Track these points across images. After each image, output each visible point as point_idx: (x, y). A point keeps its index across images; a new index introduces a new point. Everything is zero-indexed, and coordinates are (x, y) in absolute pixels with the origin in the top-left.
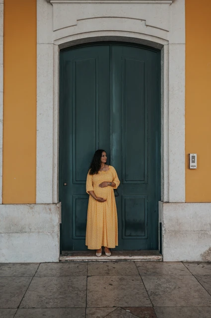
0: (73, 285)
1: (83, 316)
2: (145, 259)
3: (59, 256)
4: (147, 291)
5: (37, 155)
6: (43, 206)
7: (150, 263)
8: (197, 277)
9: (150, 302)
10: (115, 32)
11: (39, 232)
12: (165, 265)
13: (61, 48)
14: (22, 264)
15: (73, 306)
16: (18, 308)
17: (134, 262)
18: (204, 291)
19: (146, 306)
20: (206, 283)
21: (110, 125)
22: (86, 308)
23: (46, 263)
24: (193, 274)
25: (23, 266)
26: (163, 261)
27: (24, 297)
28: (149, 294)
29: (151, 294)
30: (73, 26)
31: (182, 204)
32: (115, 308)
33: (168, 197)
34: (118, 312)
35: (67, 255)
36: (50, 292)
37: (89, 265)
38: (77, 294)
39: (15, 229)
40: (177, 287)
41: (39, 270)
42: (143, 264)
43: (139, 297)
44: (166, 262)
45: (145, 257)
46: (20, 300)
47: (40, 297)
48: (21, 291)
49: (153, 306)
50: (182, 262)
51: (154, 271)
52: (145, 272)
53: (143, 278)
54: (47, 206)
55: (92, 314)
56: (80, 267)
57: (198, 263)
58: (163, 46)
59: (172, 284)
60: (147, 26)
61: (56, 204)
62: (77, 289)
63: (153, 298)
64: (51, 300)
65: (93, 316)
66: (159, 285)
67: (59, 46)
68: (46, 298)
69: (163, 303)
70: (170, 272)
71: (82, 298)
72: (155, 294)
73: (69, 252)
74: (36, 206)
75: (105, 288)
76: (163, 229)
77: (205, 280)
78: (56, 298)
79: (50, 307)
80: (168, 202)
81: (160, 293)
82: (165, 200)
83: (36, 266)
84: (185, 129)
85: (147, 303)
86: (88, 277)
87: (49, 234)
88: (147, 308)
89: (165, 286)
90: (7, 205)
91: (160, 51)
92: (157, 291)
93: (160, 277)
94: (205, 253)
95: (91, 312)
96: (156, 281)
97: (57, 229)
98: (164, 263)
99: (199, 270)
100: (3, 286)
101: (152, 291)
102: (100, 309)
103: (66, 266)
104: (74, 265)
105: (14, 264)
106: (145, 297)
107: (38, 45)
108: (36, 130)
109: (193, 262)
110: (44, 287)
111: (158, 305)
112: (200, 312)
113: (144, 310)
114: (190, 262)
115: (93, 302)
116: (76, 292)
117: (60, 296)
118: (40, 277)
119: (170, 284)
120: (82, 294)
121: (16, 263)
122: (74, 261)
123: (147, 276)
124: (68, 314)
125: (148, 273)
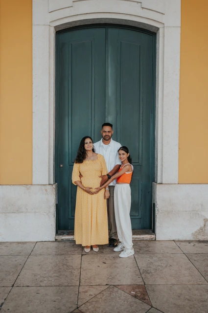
0: (68, 264)
1: (76, 294)
2: (139, 238)
3: (55, 235)
4: (139, 269)
5: (34, 137)
6: (40, 186)
7: (142, 242)
8: (188, 256)
9: (142, 280)
10: (111, 14)
11: (35, 212)
12: (157, 244)
13: (57, 30)
14: (19, 243)
15: (66, 284)
16: (13, 286)
18: (195, 269)
19: (138, 284)
20: (197, 261)
21: (105, 108)
22: (79, 286)
23: (42, 241)
25: (20, 245)
26: (155, 240)
27: (19, 276)
28: (141, 272)
29: (143, 272)
30: (69, 7)
31: (175, 185)
32: (108, 286)
33: (162, 179)
34: (111, 290)
35: (63, 234)
36: (45, 270)
38: (71, 272)
39: (12, 209)
40: (169, 265)
41: (35, 249)
42: (137, 243)
43: (131, 276)
44: (159, 241)
45: (138, 236)
46: (15, 278)
47: (35, 276)
48: (17, 270)
49: (145, 284)
50: (174, 241)
51: (146, 250)
52: (138, 250)
53: (136, 256)
54: (43, 187)
57: (190, 242)
58: (158, 29)
59: (164, 262)
60: (143, 8)
61: (52, 185)
62: (71, 268)
63: (145, 275)
64: (45, 279)
65: (86, 294)
66: (152, 263)
67: (55, 27)
68: (41, 277)
69: (155, 281)
70: (162, 251)
71: (76, 276)
72: (147, 272)
73: (65, 231)
74: (32, 187)
75: (98, 266)
76: (156, 209)
77: (196, 259)
78: (51, 277)
79: (44, 285)
80: (162, 184)
81: (152, 271)
82: (159, 182)
83: (33, 245)
84: (179, 111)
85: (139, 282)
86: (82, 255)
87: (45, 214)
88: (138, 286)
89: (157, 264)
90: (4, 186)
91: (156, 34)
92: (149, 269)
93: (152, 255)
94: (196, 232)
95: (84, 290)
96: (148, 259)
97: (53, 210)
98: (157, 242)
99: (189, 248)
101: (144, 269)
102: (92, 287)
103: (62, 245)
104: (69, 244)
105: (11, 243)
106: (137, 275)
107: (33, 27)
108: (32, 112)
109: (185, 241)
110: (39, 265)
111: (150, 284)
112: (190, 290)
113: (136, 288)
114: (182, 241)
115: (86, 280)
116: (70, 270)
117: (55, 275)
118: (36, 255)
119: (162, 262)
120: (76, 273)
121: (13, 242)
122: (69, 240)
123: (140, 255)
124: (61, 292)
125: (141, 252)
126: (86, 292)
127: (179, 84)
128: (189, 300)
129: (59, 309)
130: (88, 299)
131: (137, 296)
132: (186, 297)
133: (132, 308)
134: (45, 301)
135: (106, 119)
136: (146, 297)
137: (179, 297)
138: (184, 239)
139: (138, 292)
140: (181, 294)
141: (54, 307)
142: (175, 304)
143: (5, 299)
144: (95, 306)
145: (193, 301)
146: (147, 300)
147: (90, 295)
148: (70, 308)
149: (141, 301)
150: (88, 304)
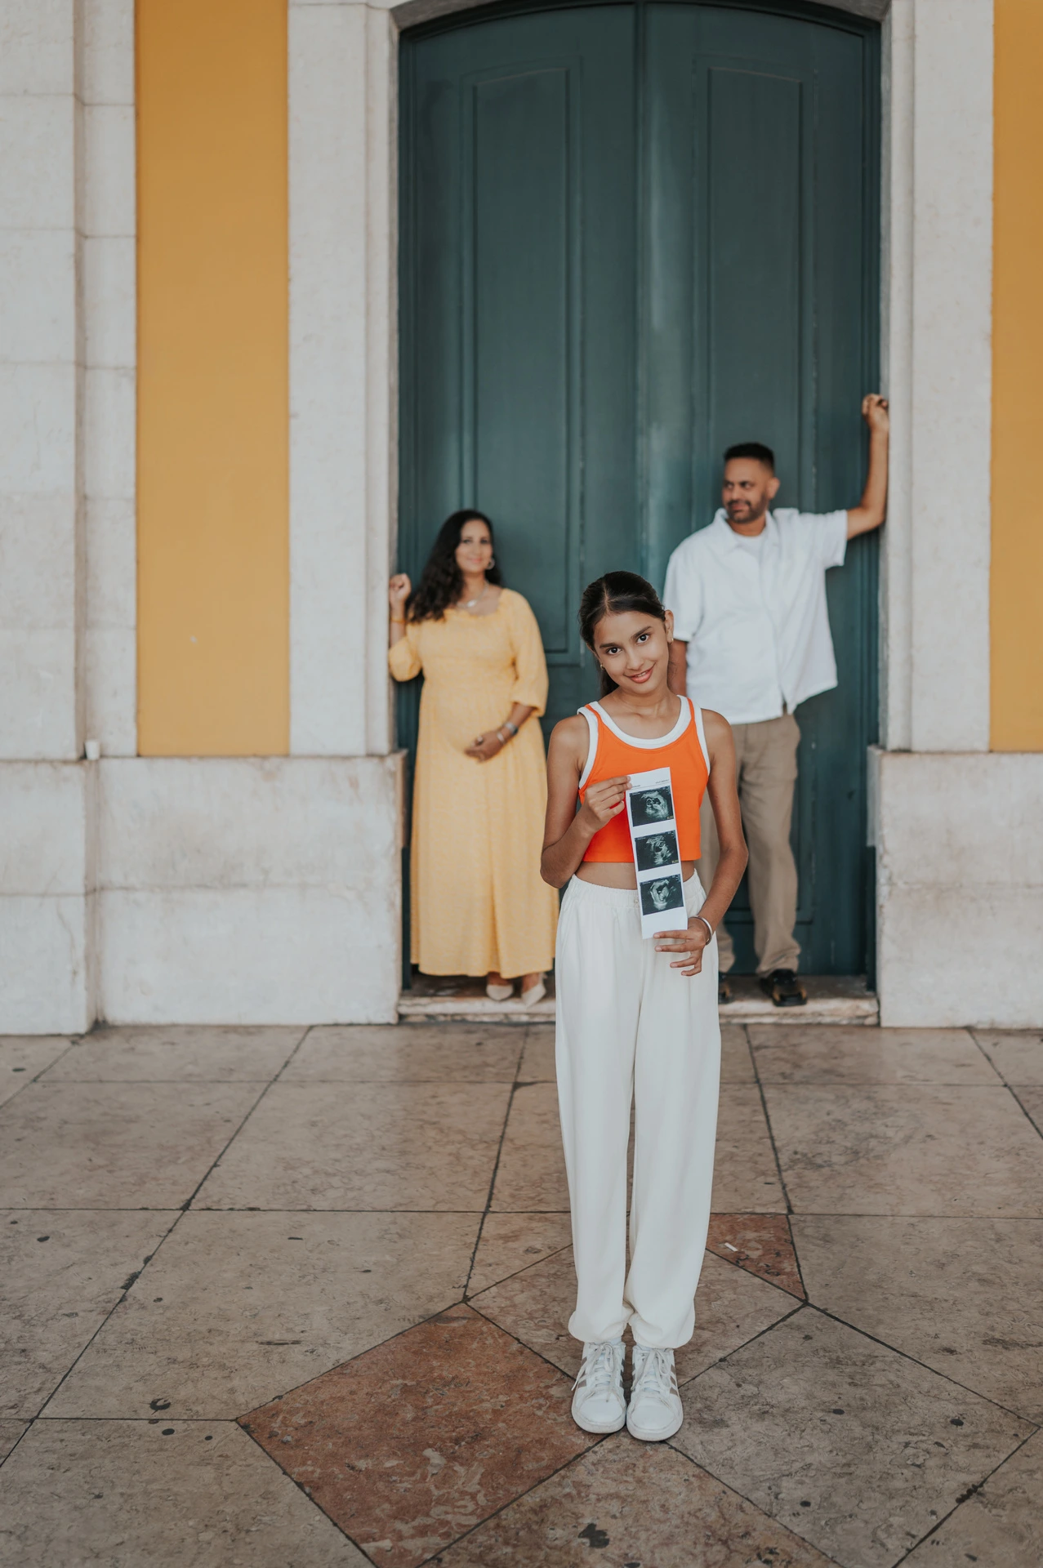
0: (445, 1121)
1: (466, 1246)
3: (396, 998)
4: (775, 1149)
5: (295, 530)
6: (324, 764)
7: (815, 1032)
8: (1024, 1096)
9: (780, 1195)
11: (304, 886)
12: (887, 1043)
13: (406, 25)
14: (227, 1029)
15: (427, 1204)
16: (186, 1207)
17: (745, 1027)
19: (759, 1210)
21: (635, 387)
22: (485, 1214)
23: (336, 1025)
24: (1010, 1080)
25: (234, 1038)
26: (878, 1025)
27: (215, 1165)
28: (784, 1159)
29: (794, 1162)
31: (970, 761)
33: (908, 728)
35: (434, 992)
36: (338, 1146)
37: (530, 1040)
38: (458, 1157)
39: (194, 870)
40: (919, 1136)
41: (299, 1056)
42: (786, 1036)
43: (732, 1174)
44: (895, 1030)
46: (200, 1178)
47: (289, 1167)
48: (209, 1141)
49: (790, 1211)
50: (969, 1029)
51: (826, 1066)
52: (787, 1068)
53: (770, 1094)
54: (339, 769)
55: (506, 1238)
56: (490, 1045)
59: (901, 1122)
61: (382, 757)
62: (460, 1137)
63: (799, 1176)
64: (335, 1181)
65: (511, 1245)
66: (840, 1124)
67: (396, 12)
68: (316, 1172)
69: (841, 1198)
70: (900, 1074)
71: (476, 1173)
72: (811, 1163)
74: (289, 768)
76: (882, 876)
78: (360, 1173)
79: (325, 1205)
80: (907, 751)
81: (835, 1159)
82: (894, 739)
83: (291, 1041)
84: (994, 399)
85: (768, 1201)
86: (517, 1086)
87: (350, 895)
88: (759, 1220)
89: (866, 1128)
90: (161, 764)
91: (877, 25)
92: (824, 1148)
93: (849, 1092)
95: (503, 1231)
96: (829, 1107)
97: (388, 875)
98: (885, 1035)
100: (130, 1121)
101: (800, 1149)
102: (546, 1219)
103: (426, 1040)
104: (462, 1037)
105: (191, 1029)
106: (764, 1173)
107: (290, 12)
108: (287, 416)
109: (1023, 1032)
110: (314, 1124)
111: (815, 1209)
112: (998, 1240)
113: (745, 1227)
114: (1008, 1033)
115: (521, 1188)
116: (451, 1148)
117: (381, 1164)
118: (302, 1083)
119: (889, 1121)
120: (479, 1158)
121: (205, 1027)
122: (464, 1021)
123: (790, 1088)
124: (401, 1236)
125: (798, 1075)
126: (514, 1236)
127: (989, 266)
128: (983, 1281)
129: (381, 1301)
130: (517, 1265)
131: (747, 1258)
132: (975, 1268)
133: (714, 1305)
134: (324, 1270)
135: (641, 442)
136: (788, 1266)
137: (942, 1266)
138: (1018, 1020)
139: (753, 1244)
140: (955, 1256)
141: (363, 1295)
142: (914, 1296)
143: (147, 1260)
144: (543, 1293)
145: (1003, 1286)
146: (791, 1274)
147: (530, 1250)
148: (431, 1299)
149: (757, 1280)
150: (517, 1286)
